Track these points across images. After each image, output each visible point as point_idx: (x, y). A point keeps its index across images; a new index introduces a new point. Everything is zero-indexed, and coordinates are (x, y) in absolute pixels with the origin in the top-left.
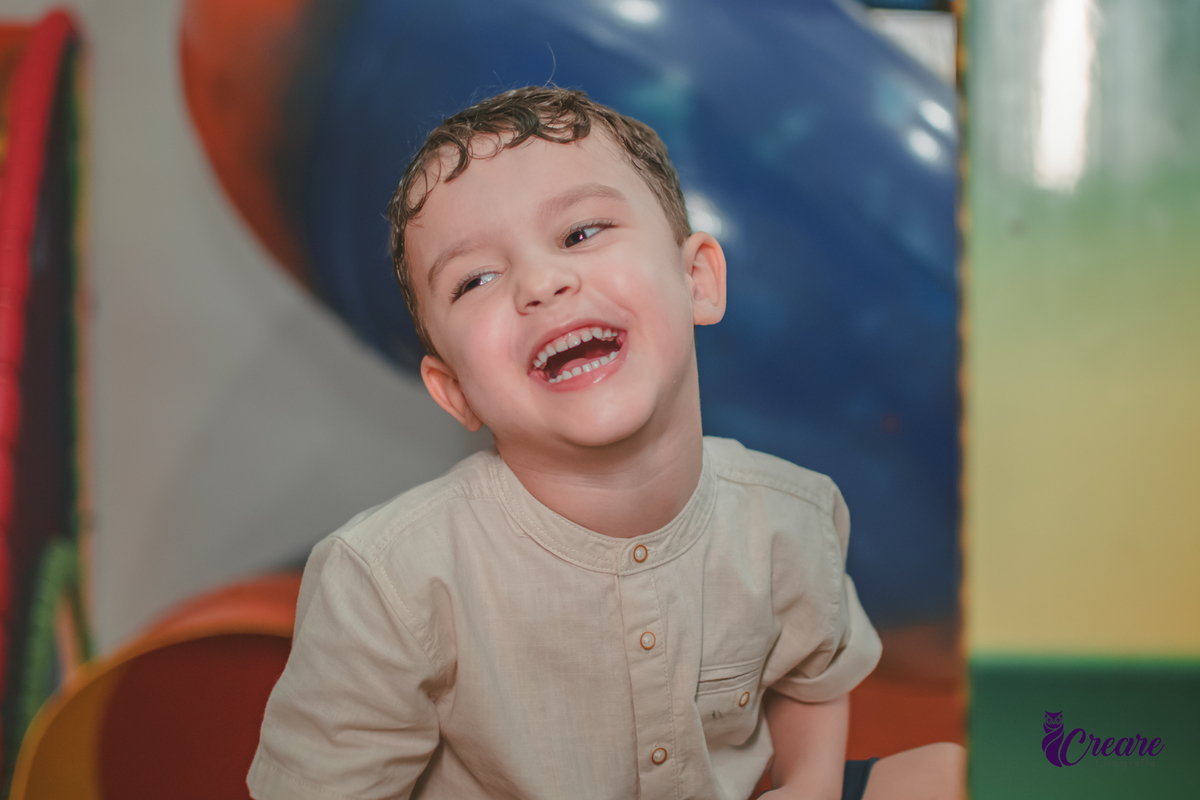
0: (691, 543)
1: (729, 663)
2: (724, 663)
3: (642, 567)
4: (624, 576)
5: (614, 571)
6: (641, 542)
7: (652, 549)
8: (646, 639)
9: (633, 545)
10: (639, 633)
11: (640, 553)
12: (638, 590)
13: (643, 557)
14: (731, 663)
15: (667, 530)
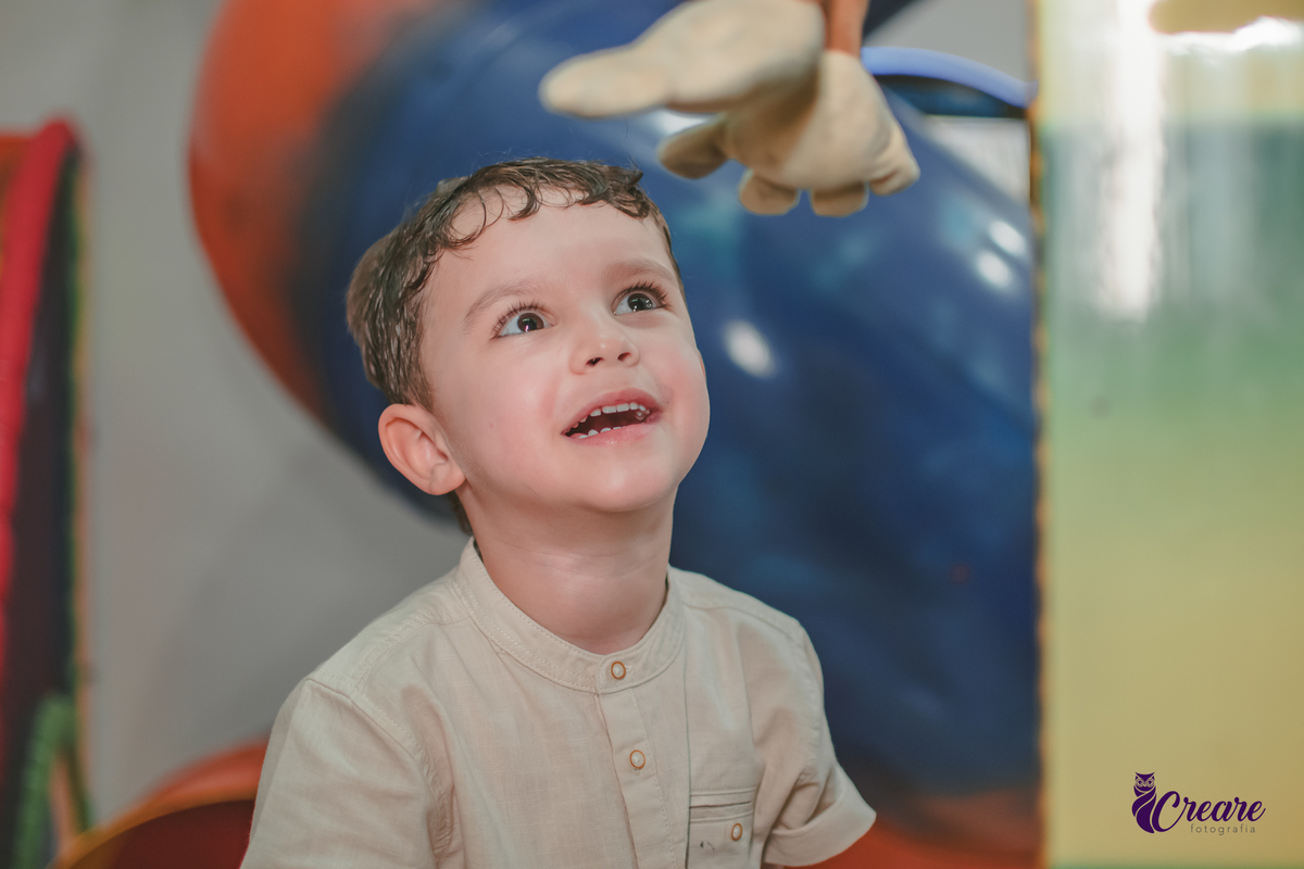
0: (670, 661)
1: (713, 789)
2: (708, 789)
3: (621, 685)
4: (603, 694)
5: (593, 690)
6: (616, 659)
7: (629, 667)
8: (636, 759)
9: (610, 662)
10: (627, 752)
11: (617, 670)
12: (619, 708)
13: (621, 674)
14: (717, 789)
15: (641, 646)
